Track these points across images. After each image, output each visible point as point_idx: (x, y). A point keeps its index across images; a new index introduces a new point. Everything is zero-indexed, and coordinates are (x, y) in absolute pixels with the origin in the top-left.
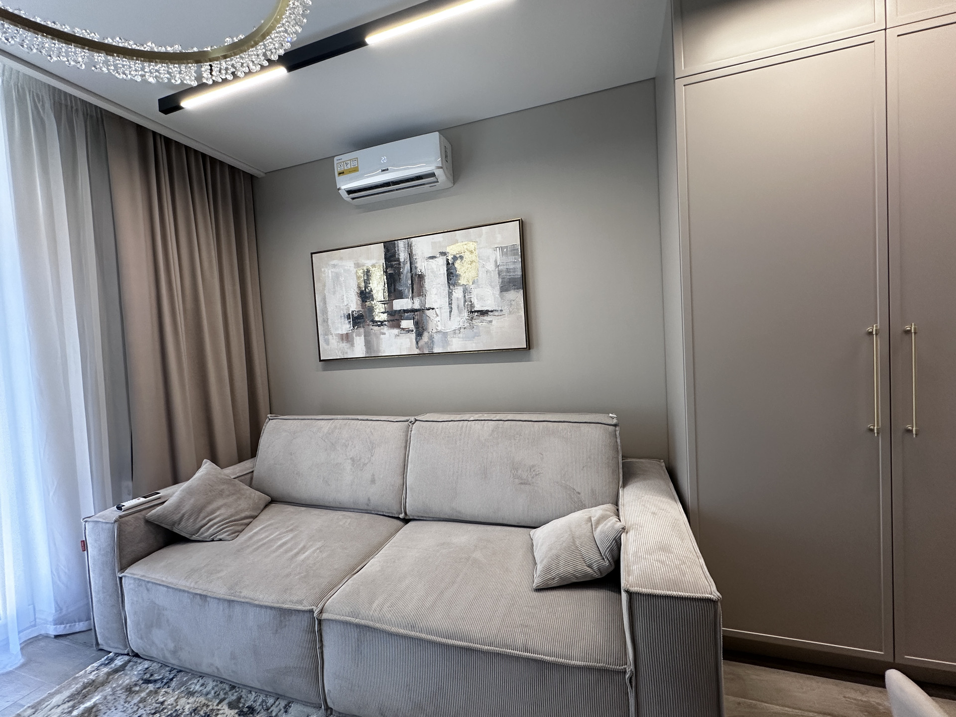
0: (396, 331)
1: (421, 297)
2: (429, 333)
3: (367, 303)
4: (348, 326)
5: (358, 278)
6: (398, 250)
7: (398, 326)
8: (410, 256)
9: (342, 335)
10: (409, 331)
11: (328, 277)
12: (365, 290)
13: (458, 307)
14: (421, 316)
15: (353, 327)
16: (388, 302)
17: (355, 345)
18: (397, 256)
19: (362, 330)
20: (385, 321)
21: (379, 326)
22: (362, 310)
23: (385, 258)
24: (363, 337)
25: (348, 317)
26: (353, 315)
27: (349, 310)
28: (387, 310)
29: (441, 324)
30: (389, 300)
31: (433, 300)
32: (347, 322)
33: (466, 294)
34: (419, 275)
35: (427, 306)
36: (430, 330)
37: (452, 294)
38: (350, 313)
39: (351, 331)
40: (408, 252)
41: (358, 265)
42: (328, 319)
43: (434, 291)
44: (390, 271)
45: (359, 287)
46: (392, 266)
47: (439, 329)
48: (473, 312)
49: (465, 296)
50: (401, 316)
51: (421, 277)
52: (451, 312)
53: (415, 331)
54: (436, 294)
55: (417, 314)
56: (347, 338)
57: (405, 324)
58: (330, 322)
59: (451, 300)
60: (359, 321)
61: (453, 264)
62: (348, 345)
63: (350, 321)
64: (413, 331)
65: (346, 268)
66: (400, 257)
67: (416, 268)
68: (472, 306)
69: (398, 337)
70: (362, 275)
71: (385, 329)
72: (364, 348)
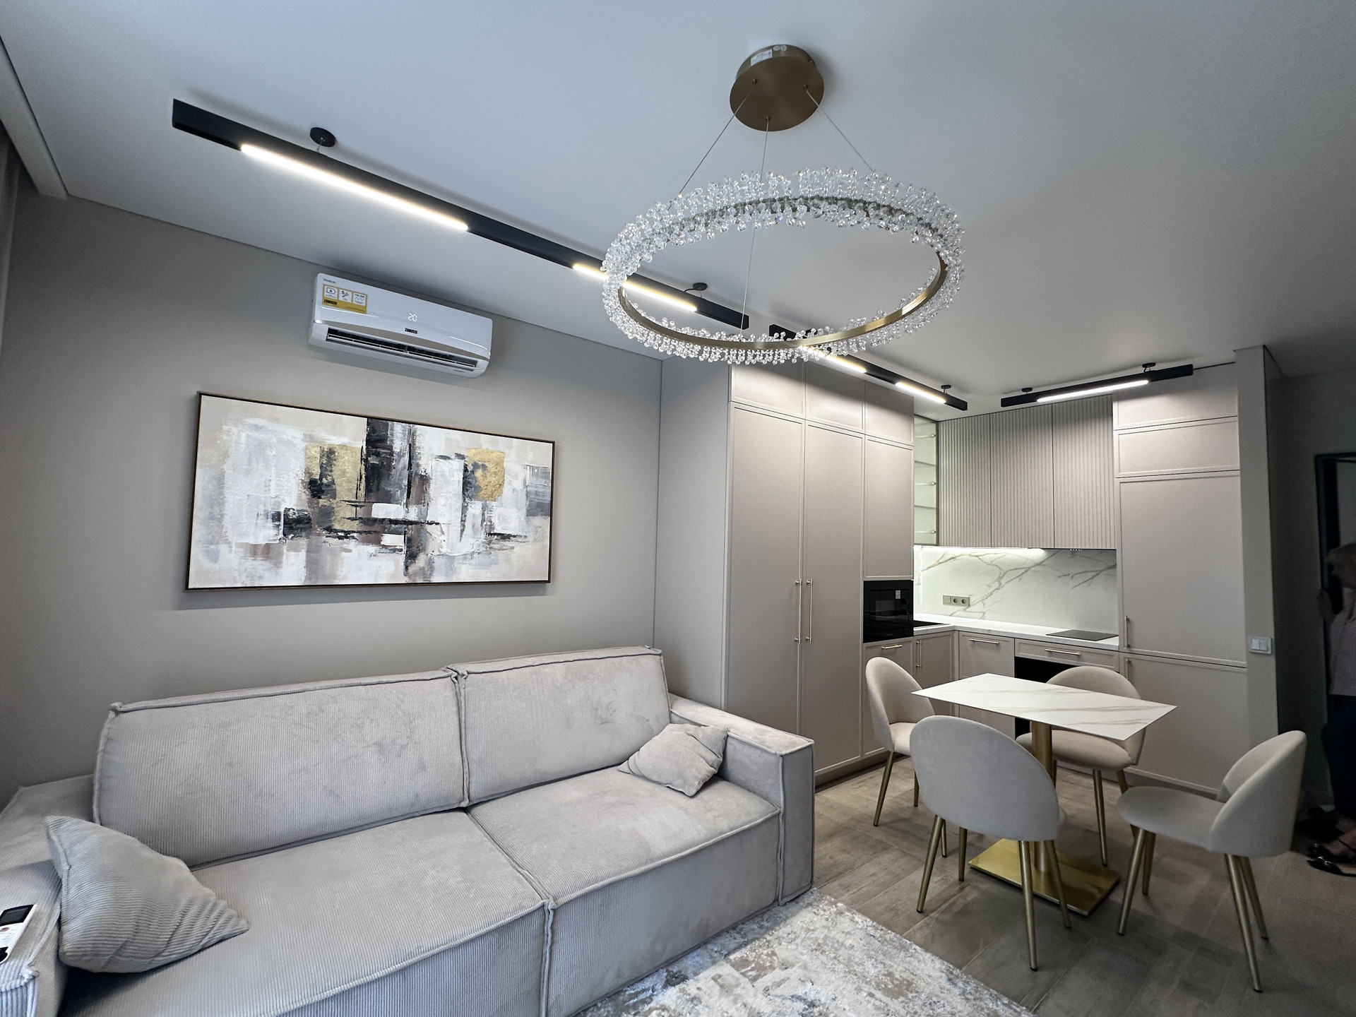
0: (372, 549)
1: (421, 506)
2: (427, 555)
3: (322, 502)
4: (273, 532)
5: (308, 458)
6: (392, 435)
7: (377, 542)
8: (410, 448)
9: (255, 546)
10: (395, 550)
11: (237, 442)
12: (321, 479)
13: (474, 526)
14: (418, 531)
15: (285, 535)
16: (363, 504)
17: (283, 565)
18: (388, 443)
19: (303, 542)
20: (354, 532)
21: (340, 538)
22: (308, 509)
23: (367, 441)
24: (302, 555)
25: (276, 517)
26: (286, 515)
27: (279, 506)
28: (359, 516)
29: (448, 545)
30: (365, 502)
31: (439, 512)
32: (270, 524)
33: (486, 512)
34: (422, 476)
35: (429, 519)
36: (430, 552)
37: (467, 509)
38: (282, 510)
39: (278, 541)
40: (408, 441)
41: (310, 438)
42: (222, 516)
43: (442, 501)
44: (373, 460)
45: (308, 472)
46: (378, 454)
47: (443, 551)
48: (491, 534)
49: (483, 514)
50: (385, 528)
51: (425, 480)
52: (462, 531)
53: (405, 550)
54: (444, 505)
55: (412, 529)
56: (267, 552)
57: (388, 539)
58: (226, 522)
59: (465, 516)
60: (298, 526)
61: (473, 472)
62: (267, 564)
63: (278, 526)
64: (401, 550)
65: (285, 437)
66: (394, 446)
67: (418, 466)
68: (491, 527)
69: (375, 558)
70: (318, 456)
71: (351, 544)
72: (303, 572)
